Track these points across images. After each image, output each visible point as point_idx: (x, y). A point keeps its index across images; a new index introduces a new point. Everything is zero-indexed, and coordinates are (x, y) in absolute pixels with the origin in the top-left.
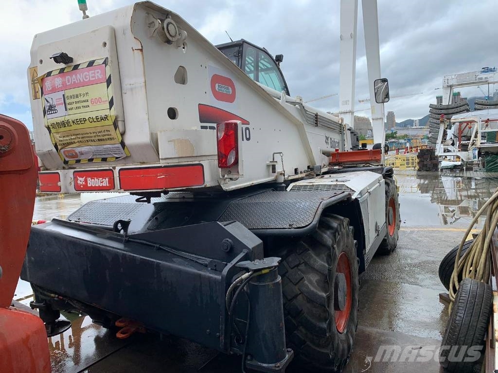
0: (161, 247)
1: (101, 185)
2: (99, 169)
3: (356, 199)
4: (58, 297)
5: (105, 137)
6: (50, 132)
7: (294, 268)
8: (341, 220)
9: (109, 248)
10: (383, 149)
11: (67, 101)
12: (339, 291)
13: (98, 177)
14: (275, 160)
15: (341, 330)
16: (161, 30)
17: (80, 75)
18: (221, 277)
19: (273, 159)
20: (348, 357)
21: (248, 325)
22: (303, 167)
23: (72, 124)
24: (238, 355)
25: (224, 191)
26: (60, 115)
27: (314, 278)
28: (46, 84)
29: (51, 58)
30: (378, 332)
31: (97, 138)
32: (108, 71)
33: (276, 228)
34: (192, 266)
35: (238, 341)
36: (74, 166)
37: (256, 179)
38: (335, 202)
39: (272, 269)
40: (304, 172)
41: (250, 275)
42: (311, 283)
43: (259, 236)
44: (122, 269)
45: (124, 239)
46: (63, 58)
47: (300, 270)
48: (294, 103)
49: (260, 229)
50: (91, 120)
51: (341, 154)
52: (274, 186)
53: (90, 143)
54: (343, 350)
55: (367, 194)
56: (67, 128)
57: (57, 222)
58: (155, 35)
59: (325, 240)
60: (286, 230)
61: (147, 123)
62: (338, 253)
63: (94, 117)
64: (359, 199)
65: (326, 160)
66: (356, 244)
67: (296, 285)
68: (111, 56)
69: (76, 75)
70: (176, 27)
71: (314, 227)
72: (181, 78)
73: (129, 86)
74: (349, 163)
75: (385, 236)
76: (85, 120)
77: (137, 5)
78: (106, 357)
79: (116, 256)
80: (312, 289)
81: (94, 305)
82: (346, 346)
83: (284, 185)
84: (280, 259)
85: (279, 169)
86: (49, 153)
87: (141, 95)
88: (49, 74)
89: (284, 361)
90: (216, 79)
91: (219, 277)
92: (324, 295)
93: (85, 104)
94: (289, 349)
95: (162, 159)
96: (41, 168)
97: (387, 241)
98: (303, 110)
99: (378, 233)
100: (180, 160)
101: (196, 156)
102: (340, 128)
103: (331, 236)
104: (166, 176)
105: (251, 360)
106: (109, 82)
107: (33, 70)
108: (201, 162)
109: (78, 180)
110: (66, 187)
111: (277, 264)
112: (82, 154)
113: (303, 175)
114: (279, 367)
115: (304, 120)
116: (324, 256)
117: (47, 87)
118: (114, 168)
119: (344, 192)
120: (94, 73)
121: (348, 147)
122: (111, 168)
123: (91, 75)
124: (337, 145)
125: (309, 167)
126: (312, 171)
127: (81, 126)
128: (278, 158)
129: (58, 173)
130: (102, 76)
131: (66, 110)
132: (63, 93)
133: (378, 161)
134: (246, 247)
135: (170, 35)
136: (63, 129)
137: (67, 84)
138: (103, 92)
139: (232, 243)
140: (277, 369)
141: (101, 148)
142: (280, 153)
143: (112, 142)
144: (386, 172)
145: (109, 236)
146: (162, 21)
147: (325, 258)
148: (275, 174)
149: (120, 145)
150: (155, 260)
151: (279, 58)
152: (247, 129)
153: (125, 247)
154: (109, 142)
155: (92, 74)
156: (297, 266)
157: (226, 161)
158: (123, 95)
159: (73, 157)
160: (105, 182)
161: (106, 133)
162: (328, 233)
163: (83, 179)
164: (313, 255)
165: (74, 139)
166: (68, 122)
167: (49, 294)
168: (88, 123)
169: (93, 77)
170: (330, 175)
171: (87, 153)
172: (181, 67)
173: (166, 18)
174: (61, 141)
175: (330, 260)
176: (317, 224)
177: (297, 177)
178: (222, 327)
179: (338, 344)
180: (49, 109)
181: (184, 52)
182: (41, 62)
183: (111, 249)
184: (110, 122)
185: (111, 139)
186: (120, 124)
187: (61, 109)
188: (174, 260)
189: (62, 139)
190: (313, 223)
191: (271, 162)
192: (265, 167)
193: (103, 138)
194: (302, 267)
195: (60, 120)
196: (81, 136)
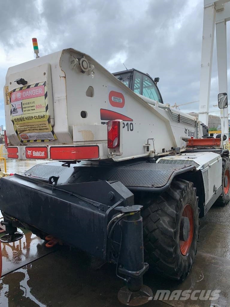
0: (73, 194)
1: (40, 156)
2: (40, 146)
3: (200, 170)
4: (15, 220)
5: (43, 128)
6: (14, 124)
7: (154, 212)
8: (187, 183)
9: (43, 193)
10: (222, 138)
11: (23, 106)
12: (184, 229)
13: (39, 151)
14: (149, 144)
15: (184, 254)
16: (78, 65)
17: (31, 92)
18: (105, 215)
19: (148, 143)
20: (188, 271)
21: (120, 246)
22: (168, 148)
23: (25, 119)
24: (114, 264)
25: (115, 162)
26: (19, 114)
27: (167, 219)
28: (13, 96)
29: (15, 82)
30: (210, 257)
31: (39, 128)
32: (46, 89)
33: (144, 187)
34: (89, 207)
35: (114, 255)
36: (26, 144)
37: (136, 155)
38: (184, 172)
39: (136, 212)
40: (169, 151)
41: (123, 215)
42: (165, 222)
43: (132, 191)
44: (50, 206)
45: (53, 188)
46: (22, 82)
47: (158, 214)
48: (164, 108)
49: (134, 186)
50: (36, 118)
51: (195, 140)
52: (148, 160)
53: (35, 131)
54: (185, 266)
55: (208, 167)
56: (23, 122)
57: (17, 176)
58: (74, 68)
59: (175, 196)
60: (150, 188)
61: (67, 120)
62: (184, 205)
63: (37, 116)
64: (202, 170)
65: (185, 144)
66: (198, 199)
67: (155, 223)
68: (48, 81)
69: (29, 91)
70: (88, 64)
71: (168, 187)
72: (90, 93)
73: (57, 99)
74: (200, 146)
75: (221, 194)
76: (32, 117)
77: (64, 51)
78: (42, 257)
79: (47, 198)
80: (165, 226)
81: (34, 226)
82: (187, 264)
83: (154, 159)
84: (142, 206)
85: (151, 149)
86: (13, 135)
87: (64, 103)
88: (14, 90)
89: (142, 271)
90: (112, 94)
91: (104, 215)
92: (172, 230)
93: (33, 108)
94: (146, 263)
95: (74, 142)
96: (9, 144)
97: (223, 198)
98: (169, 111)
99: (216, 192)
100: (86, 143)
101: (95, 141)
102: (196, 124)
103: (180, 193)
104: (76, 152)
105: (122, 267)
106: (46, 96)
107: (6, 88)
108: (98, 145)
109: (28, 152)
110: (21, 156)
111: (140, 210)
112: (30, 137)
113: (168, 153)
114: (138, 274)
115: (170, 118)
116: (174, 206)
117: (13, 98)
118: (48, 146)
119: (191, 165)
120: (38, 90)
121: (200, 136)
122: (46, 146)
123: (36, 92)
124: (193, 134)
125: (172, 148)
126: (174, 151)
127: (30, 121)
128: (150, 142)
129: (17, 147)
130: (42, 92)
131: (22, 111)
132: (21, 101)
133: (219, 145)
134: (122, 198)
135: (84, 68)
136: (20, 122)
137: (24, 96)
138: (42, 101)
139: (114, 195)
140: (137, 275)
141: (41, 134)
142: (152, 139)
143: (47, 131)
144: (224, 153)
145: (45, 186)
146: (79, 59)
147: (174, 207)
148: (149, 152)
149: (51, 133)
150: (68, 202)
151: (157, 80)
152: (131, 124)
153: (53, 192)
154: (45, 131)
155: (37, 90)
156: (156, 211)
157: (112, 144)
158: (54, 103)
159: (25, 138)
160: (43, 154)
161: (44, 125)
162: (178, 191)
163: (30, 152)
164: (167, 205)
165: (26, 128)
166: (23, 118)
167: (10, 217)
168: (34, 120)
169: (37, 93)
170: (185, 153)
171: (33, 136)
172: (90, 87)
173: (82, 58)
174: (20, 129)
175: (178, 209)
176: (169, 186)
177: (163, 154)
178: (105, 245)
179: (181, 262)
180: (14, 110)
181: (93, 78)
182: (11, 83)
183: (45, 194)
184: (46, 119)
185: (47, 129)
186: (52, 120)
187: (19, 110)
188: (80, 202)
189: (20, 128)
190: (167, 185)
191: (146, 144)
192: (143, 147)
193: (42, 128)
194: (160, 212)
195: (19, 117)
196: (30, 127)
